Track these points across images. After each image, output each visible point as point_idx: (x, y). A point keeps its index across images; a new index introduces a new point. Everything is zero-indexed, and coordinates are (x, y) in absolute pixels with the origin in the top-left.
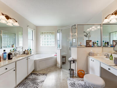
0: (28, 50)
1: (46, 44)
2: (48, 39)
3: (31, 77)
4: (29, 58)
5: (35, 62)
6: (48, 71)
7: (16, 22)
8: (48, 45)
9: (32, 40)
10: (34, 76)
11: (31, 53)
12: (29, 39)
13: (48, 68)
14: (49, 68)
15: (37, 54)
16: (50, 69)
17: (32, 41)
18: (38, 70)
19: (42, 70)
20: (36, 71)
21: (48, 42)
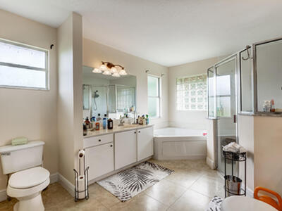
0: (143, 116)
1: (190, 106)
2: (193, 93)
3: (142, 167)
4: (138, 130)
5: (154, 141)
6: (178, 167)
7: (123, 69)
8: (193, 106)
9: (159, 97)
10: (147, 167)
11: (147, 123)
12: (150, 97)
13: (182, 160)
14: (185, 160)
15: (169, 127)
16: (186, 165)
17: (158, 99)
18: (160, 158)
19: (168, 161)
20: (157, 160)
21: (193, 100)
